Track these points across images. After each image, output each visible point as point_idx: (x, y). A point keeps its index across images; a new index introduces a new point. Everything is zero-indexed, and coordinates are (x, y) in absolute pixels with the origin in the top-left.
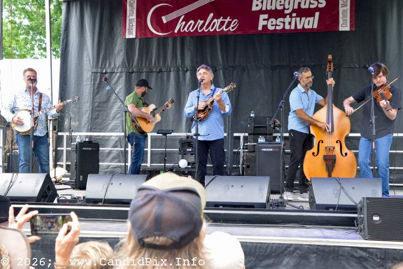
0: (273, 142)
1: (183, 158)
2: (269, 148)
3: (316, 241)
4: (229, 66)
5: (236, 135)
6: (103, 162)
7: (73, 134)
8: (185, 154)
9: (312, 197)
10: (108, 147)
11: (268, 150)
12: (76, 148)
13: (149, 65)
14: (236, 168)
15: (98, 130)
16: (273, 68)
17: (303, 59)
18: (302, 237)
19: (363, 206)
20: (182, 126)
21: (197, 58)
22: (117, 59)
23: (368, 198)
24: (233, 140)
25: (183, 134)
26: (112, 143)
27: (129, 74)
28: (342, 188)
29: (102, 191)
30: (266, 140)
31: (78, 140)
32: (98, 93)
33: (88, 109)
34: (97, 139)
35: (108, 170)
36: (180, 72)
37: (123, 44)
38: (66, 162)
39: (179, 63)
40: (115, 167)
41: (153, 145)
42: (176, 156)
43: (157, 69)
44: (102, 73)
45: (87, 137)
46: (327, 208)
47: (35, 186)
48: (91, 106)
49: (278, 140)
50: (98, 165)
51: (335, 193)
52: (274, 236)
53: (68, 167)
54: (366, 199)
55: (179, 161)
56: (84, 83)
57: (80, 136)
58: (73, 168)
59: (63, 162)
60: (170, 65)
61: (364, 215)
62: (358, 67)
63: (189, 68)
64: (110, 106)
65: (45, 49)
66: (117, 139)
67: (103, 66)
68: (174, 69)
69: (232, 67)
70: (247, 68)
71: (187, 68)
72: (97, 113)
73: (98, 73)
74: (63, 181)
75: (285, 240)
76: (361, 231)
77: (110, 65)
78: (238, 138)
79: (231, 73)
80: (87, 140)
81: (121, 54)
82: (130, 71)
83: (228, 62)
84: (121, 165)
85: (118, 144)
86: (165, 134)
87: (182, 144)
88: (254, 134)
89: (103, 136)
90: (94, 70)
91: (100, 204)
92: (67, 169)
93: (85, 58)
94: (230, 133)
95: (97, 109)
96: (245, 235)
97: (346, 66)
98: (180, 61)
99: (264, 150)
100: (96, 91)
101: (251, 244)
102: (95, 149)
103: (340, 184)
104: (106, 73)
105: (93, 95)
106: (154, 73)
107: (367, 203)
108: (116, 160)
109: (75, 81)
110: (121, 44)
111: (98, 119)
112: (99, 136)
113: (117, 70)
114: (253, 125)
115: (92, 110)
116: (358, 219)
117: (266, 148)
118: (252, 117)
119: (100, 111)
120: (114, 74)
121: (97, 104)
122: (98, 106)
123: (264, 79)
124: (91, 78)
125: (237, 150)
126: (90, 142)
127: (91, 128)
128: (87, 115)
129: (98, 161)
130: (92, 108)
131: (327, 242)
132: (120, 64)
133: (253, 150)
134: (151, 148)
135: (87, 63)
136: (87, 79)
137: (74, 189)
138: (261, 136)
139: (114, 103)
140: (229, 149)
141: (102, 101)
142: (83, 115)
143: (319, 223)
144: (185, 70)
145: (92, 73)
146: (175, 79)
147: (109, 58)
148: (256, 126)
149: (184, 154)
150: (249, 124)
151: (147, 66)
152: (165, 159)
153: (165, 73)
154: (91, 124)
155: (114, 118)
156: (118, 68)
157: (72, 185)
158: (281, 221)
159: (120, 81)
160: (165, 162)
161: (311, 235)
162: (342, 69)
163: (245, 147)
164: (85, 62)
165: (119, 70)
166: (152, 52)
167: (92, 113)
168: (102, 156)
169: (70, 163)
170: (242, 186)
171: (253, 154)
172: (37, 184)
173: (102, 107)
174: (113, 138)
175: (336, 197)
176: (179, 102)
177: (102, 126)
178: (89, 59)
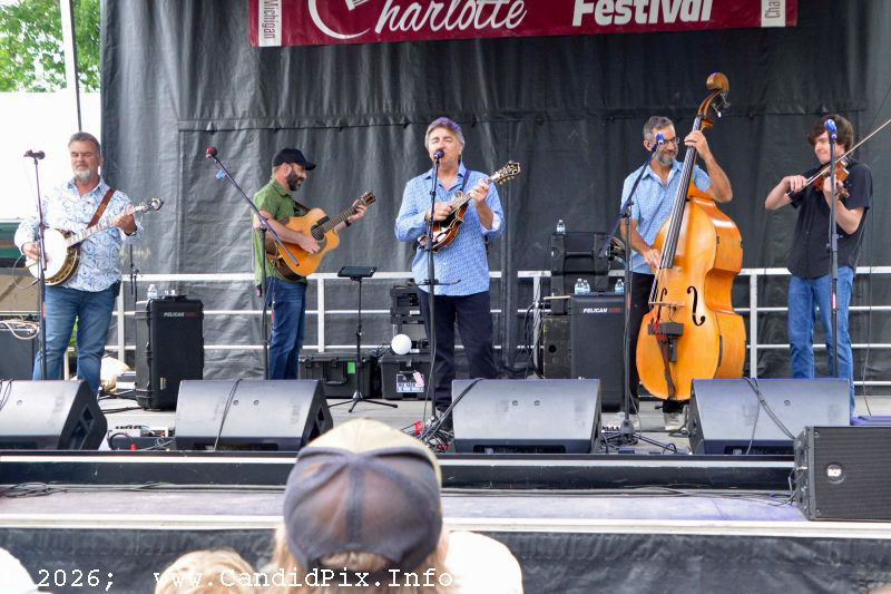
0: (609, 293)
1: (400, 332)
2: (600, 306)
3: (701, 527)
4: (505, 113)
5: (523, 274)
6: (213, 342)
7: (139, 278)
8: (405, 322)
9: (695, 425)
10: (222, 309)
11: (596, 310)
12: (148, 314)
13: (315, 111)
14: (524, 351)
15: (199, 269)
16: (610, 117)
17: (677, 95)
18: (671, 518)
19: (806, 445)
20: (395, 256)
21: (429, 92)
22: (238, 96)
23: (817, 429)
24: (516, 287)
25: (400, 276)
26: (234, 298)
27: (269, 134)
28: (762, 402)
29: (215, 419)
30: (592, 290)
31: (152, 294)
32: (194, 180)
33: (174, 217)
34: (197, 289)
35: (226, 361)
36: (390, 127)
37: (253, 63)
38: (125, 345)
39: (387, 106)
40: (243, 355)
41: (331, 300)
42: (385, 326)
43: (334, 122)
44: (203, 132)
45: (172, 285)
46: (727, 449)
47: (55, 411)
48: (180, 212)
49: (618, 289)
50: (202, 351)
51: (747, 413)
52: (610, 516)
53: (130, 358)
54: (811, 432)
55: (391, 338)
56: (162, 156)
57: (157, 283)
58: (142, 359)
59: (116, 344)
60: (365, 111)
61: (808, 466)
62: (803, 111)
63: (410, 118)
64: (226, 210)
65: (60, 67)
66: (244, 289)
67: (207, 114)
68: (375, 120)
69: (513, 114)
70: (548, 117)
71: (406, 119)
72: (194, 227)
73: (193, 131)
74: (119, 390)
75: (633, 526)
76: (801, 500)
77: (222, 111)
78: (529, 282)
79: (511, 131)
80: (173, 293)
81: (249, 84)
82: (272, 126)
83: (502, 104)
84: (255, 350)
85: (248, 299)
86: (357, 278)
87: (399, 298)
88: (565, 273)
89: (212, 283)
90: (185, 125)
91: (211, 450)
92: (127, 362)
93: (162, 96)
94: (509, 270)
95: (195, 218)
96: (545, 516)
97: (778, 112)
98: (389, 102)
99: (589, 310)
100: (190, 176)
101: (558, 538)
102: (192, 314)
103: (757, 393)
104: (213, 131)
105: (184, 185)
106: (329, 131)
107: (815, 439)
108: (244, 339)
109: (140, 151)
110: (246, 61)
111: (197, 241)
112: (202, 282)
113: (240, 125)
114: (562, 252)
115: (183, 221)
116: (797, 474)
117: (592, 306)
118: (561, 234)
119: (201, 222)
120: (234, 134)
121: (194, 205)
122: (198, 211)
123: (587, 142)
124: (179, 144)
125: (526, 311)
126: (180, 299)
127: (181, 264)
128: (171, 234)
129: (201, 342)
130: (183, 216)
131: (727, 527)
132: (247, 109)
133: (563, 310)
134: (325, 309)
135: (166, 108)
136: (169, 145)
137: (146, 409)
138: (580, 280)
139: (235, 202)
140: (509, 308)
141: (206, 198)
142: (161, 234)
143: (709, 483)
144: (402, 122)
145: (180, 131)
146: (378, 144)
147: (220, 94)
148: (568, 253)
149: (402, 322)
150: (554, 249)
151: (311, 112)
152: (358, 335)
153: (355, 130)
154: (181, 253)
155: (235, 239)
156: (242, 118)
157: (141, 401)
158: (625, 480)
159: (248, 151)
160: (359, 341)
161: (692, 512)
162: (767, 118)
163: (545, 305)
164: (162, 106)
165: (245, 124)
166: (322, 79)
167: (183, 227)
168: (210, 329)
169: (133, 347)
170: (537, 403)
171: (564, 320)
172: (59, 405)
173: (207, 212)
174: (234, 286)
175: (748, 424)
176: (389, 201)
177: (207, 259)
178: (172, 99)
